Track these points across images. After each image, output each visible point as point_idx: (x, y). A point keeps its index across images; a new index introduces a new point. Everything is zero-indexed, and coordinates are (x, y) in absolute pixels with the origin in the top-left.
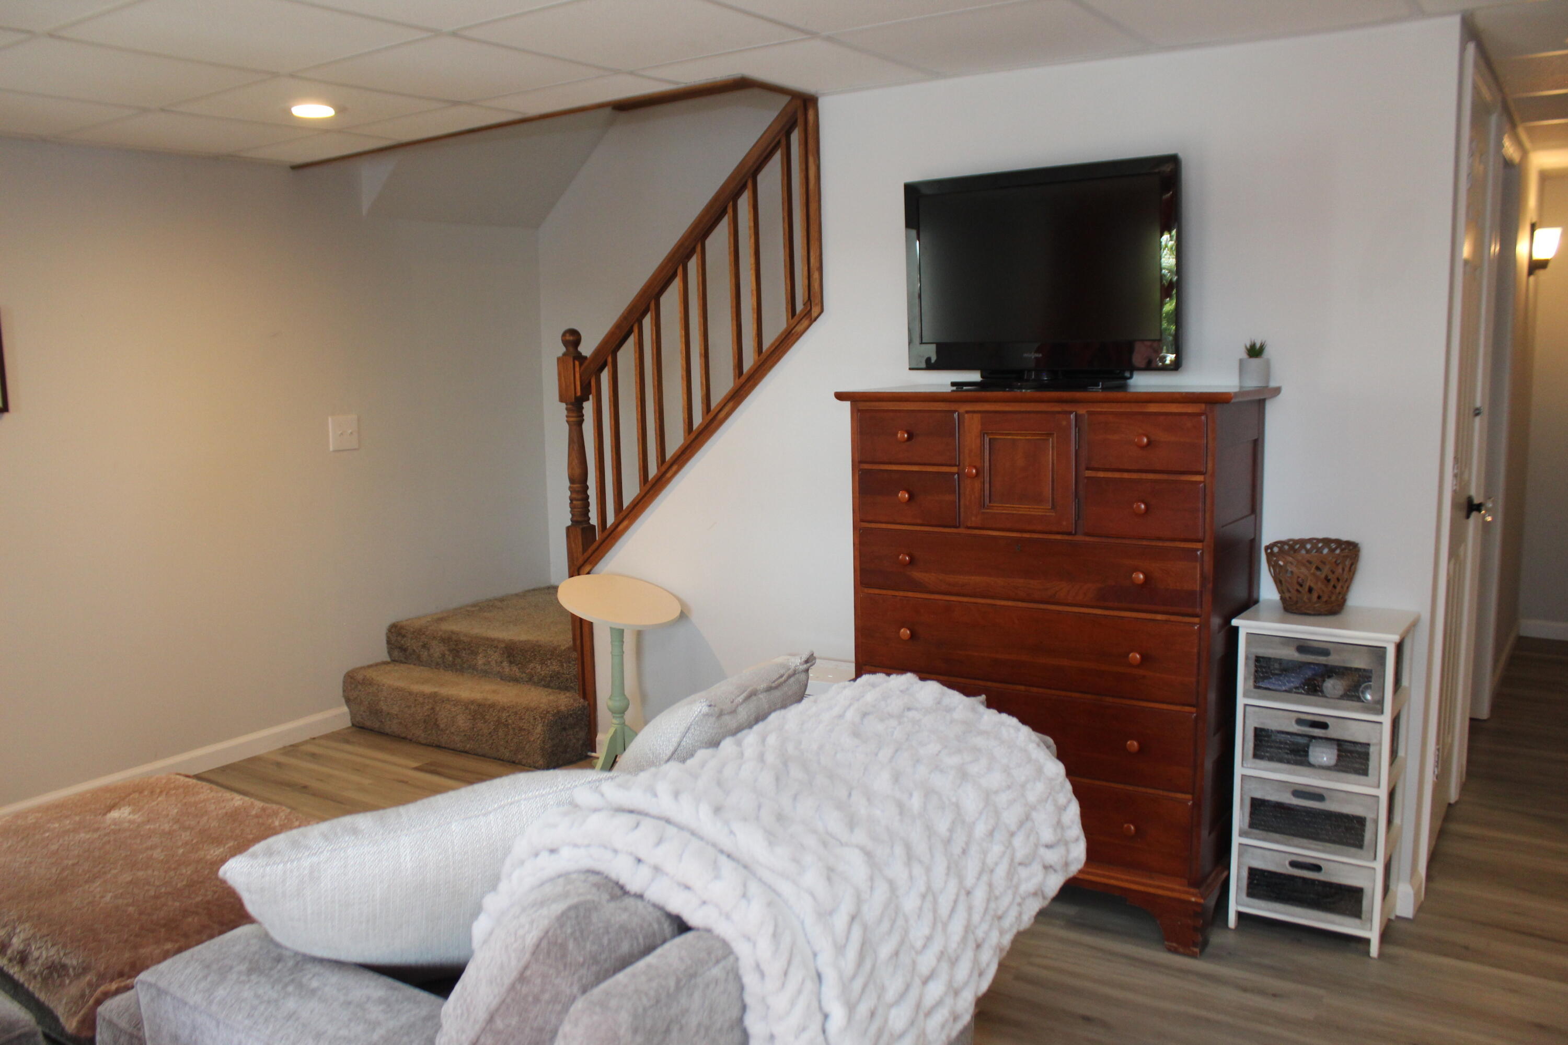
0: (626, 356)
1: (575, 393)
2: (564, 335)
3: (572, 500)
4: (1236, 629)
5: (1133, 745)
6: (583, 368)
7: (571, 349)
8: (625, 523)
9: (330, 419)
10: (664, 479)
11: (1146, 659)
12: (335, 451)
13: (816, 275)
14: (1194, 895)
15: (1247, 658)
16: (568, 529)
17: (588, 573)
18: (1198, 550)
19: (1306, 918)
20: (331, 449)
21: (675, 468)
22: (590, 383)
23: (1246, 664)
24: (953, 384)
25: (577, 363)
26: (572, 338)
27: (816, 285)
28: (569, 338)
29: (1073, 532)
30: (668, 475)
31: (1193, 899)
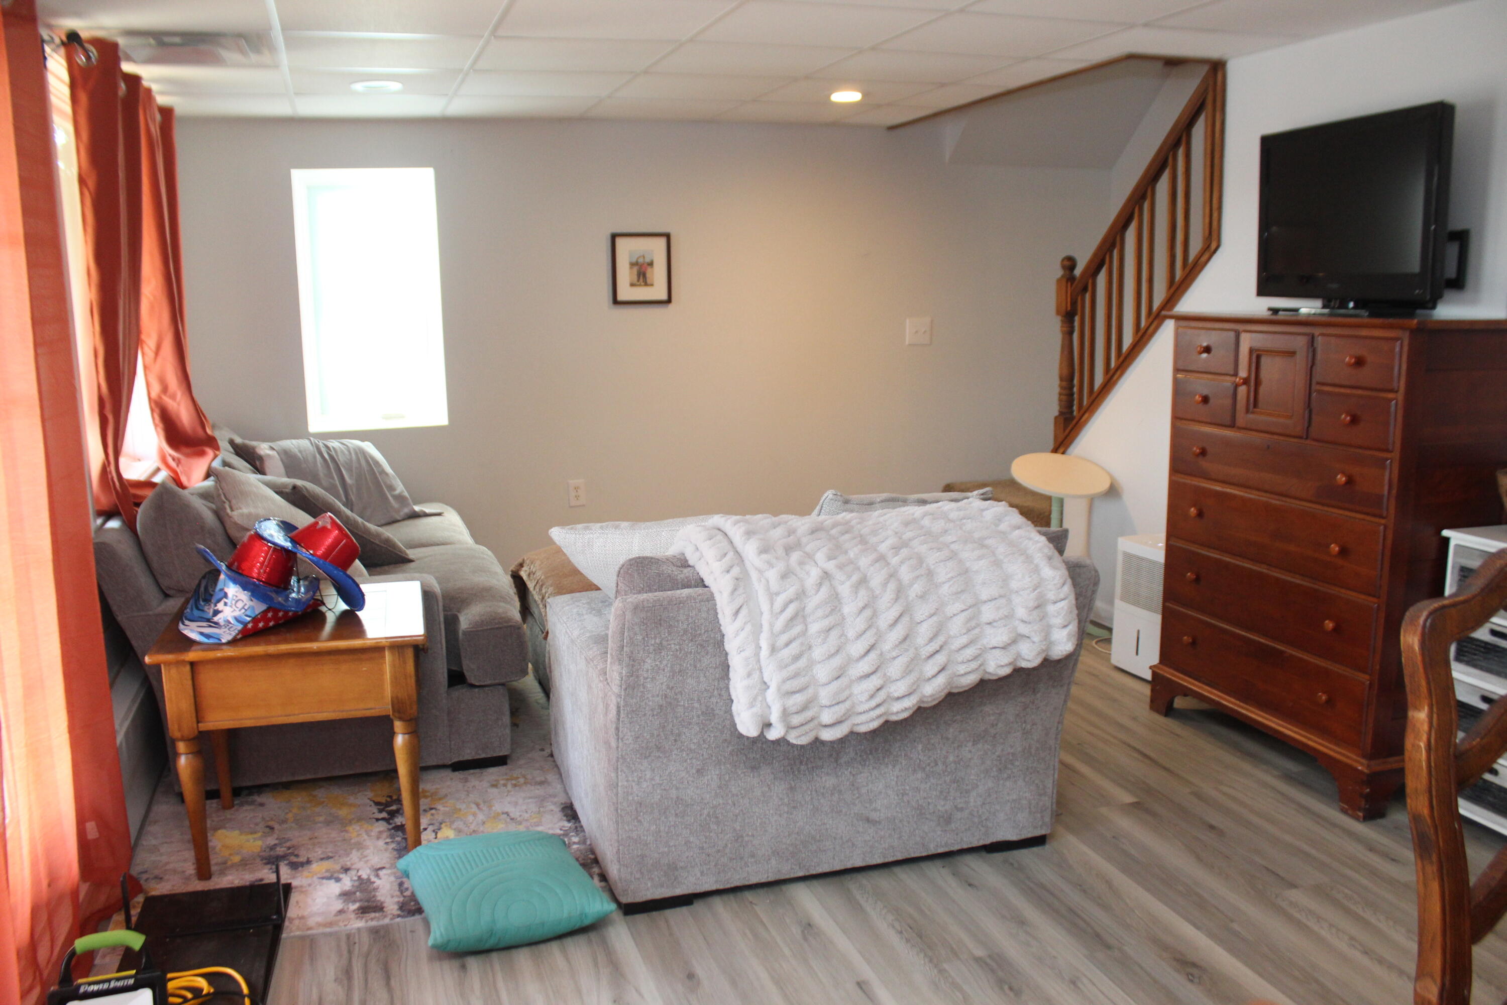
0: (1101, 279)
1: (1067, 307)
2: (1063, 260)
3: (1060, 394)
4: (1447, 540)
5: (1329, 625)
6: (1074, 285)
7: (1067, 272)
8: (1086, 416)
9: (908, 321)
10: (1112, 381)
11: (1344, 552)
12: (910, 345)
13: (1215, 215)
14: (1362, 764)
15: (1453, 567)
16: (1056, 418)
17: (1063, 453)
18: (1387, 459)
19: (1482, 817)
20: (907, 343)
21: (1119, 373)
22: (1077, 299)
23: (1452, 573)
24: (1270, 309)
25: (1069, 284)
26: (1069, 264)
27: (1215, 223)
28: (1067, 263)
29: (1305, 437)
30: (1115, 378)
31: (1360, 768)
